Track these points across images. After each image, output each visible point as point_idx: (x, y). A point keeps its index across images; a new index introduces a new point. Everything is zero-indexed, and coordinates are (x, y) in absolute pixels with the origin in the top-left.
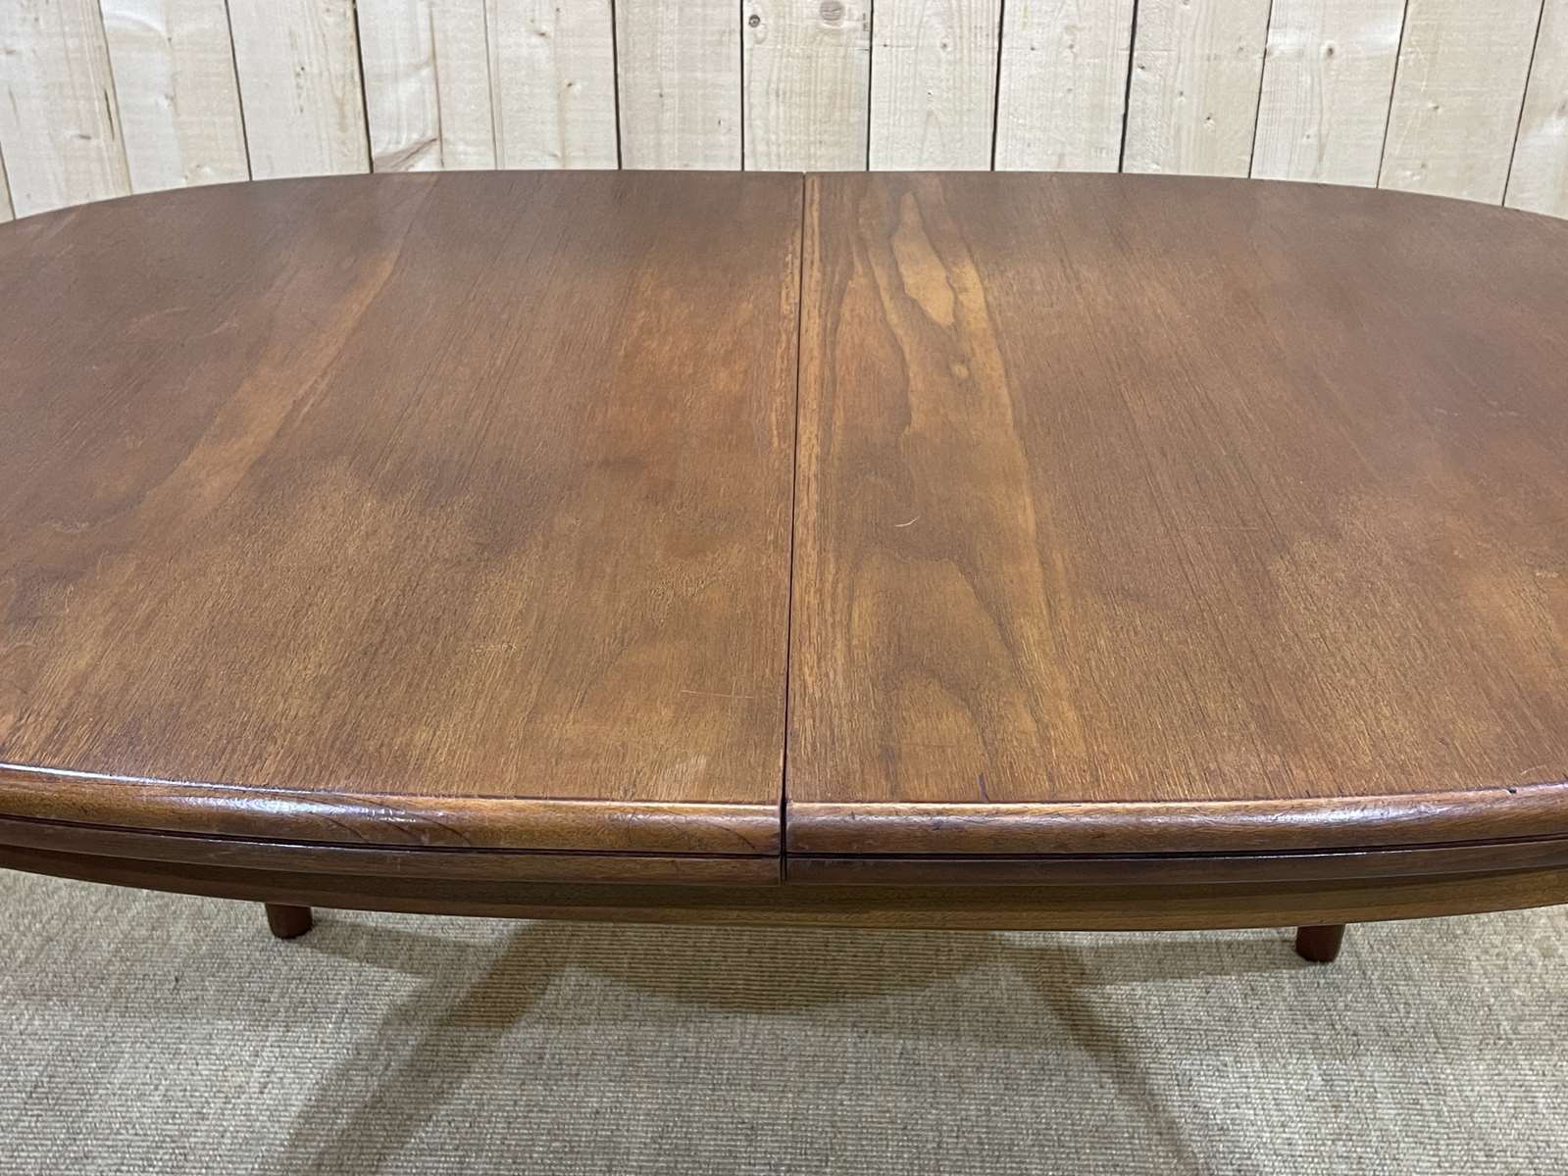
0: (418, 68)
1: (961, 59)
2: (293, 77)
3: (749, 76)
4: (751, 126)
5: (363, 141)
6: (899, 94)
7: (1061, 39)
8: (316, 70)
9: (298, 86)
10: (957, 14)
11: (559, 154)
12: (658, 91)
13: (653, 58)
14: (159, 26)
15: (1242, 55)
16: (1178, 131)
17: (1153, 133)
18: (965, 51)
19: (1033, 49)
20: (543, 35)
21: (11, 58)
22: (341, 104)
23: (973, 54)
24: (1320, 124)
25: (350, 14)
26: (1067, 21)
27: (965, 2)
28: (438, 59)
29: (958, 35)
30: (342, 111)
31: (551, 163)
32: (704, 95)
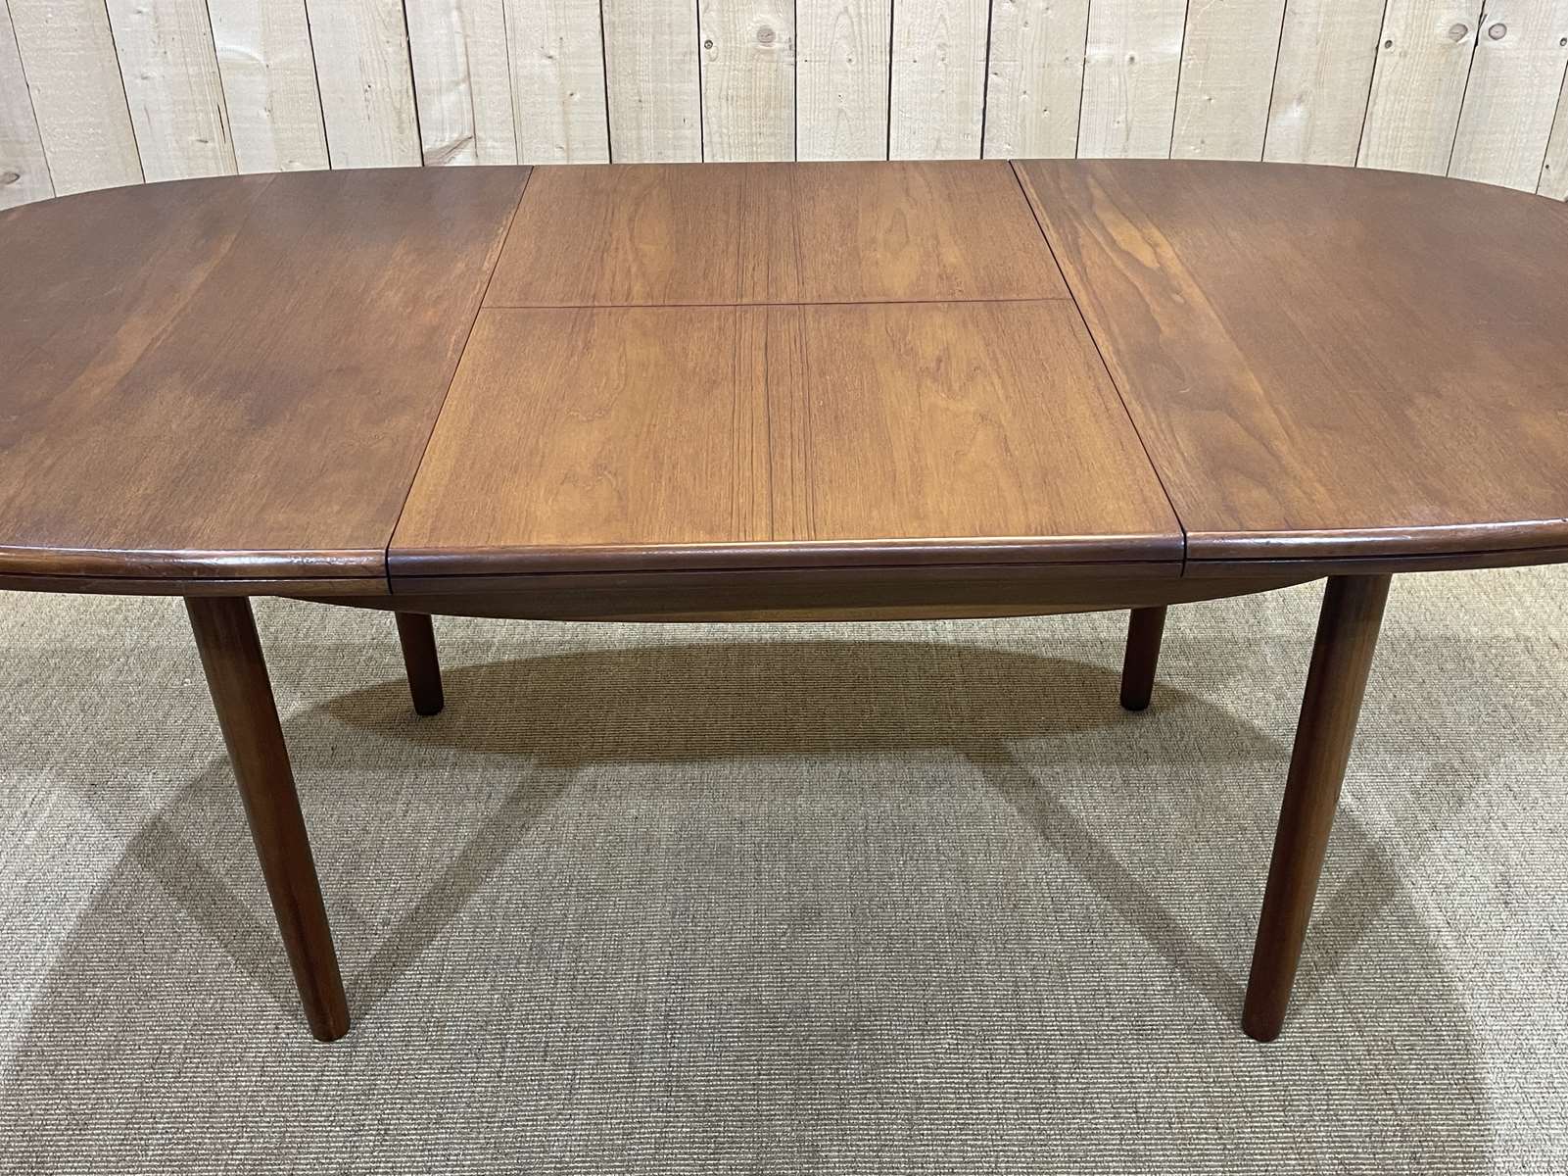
0: (457, 84)
1: (862, 70)
2: (362, 93)
3: (706, 86)
4: (708, 123)
5: (417, 140)
6: (817, 97)
7: (935, 54)
8: (379, 88)
9: (366, 100)
10: (858, 37)
11: (564, 146)
12: (637, 98)
13: (634, 73)
14: (259, 56)
15: (1068, 62)
16: (1023, 120)
17: (1004, 122)
18: (865, 64)
19: (915, 62)
20: (550, 57)
21: (145, 81)
22: (399, 113)
23: (871, 67)
24: (1126, 113)
25: (405, 45)
26: (939, 41)
27: (864, 27)
28: (472, 79)
29: (859, 53)
30: (400, 118)
31: (559, 154)
32: (673, 101)
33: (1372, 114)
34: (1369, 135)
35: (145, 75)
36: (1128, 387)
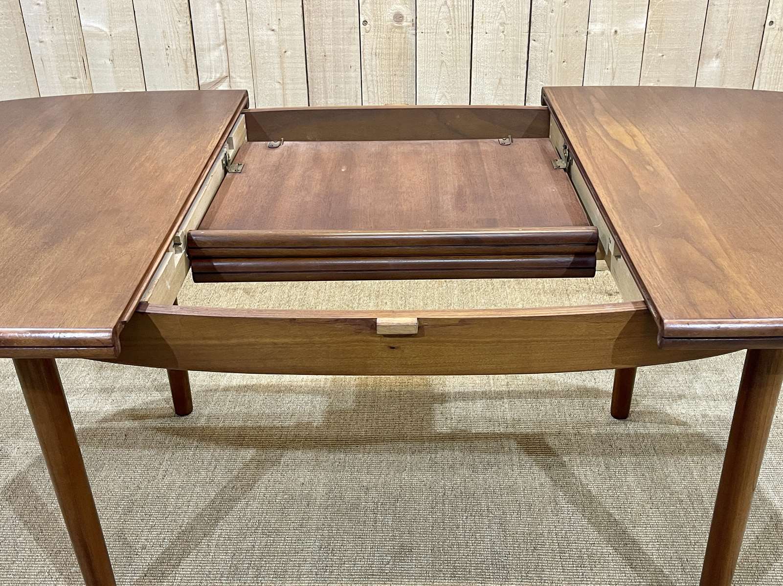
0: (219, 45)
1: (455, 38)
2: (164, 50)
3: (363, 47)
4: (364, 68)
5: (196, 78)
6: (429, 53)
7: (498, 28)
8: (174, 47)
9: (167, 55)
10: (453, 19)
11: (281, 82)
12: (324, 54)
13: (321, 40)
14: (107, 30)
15: (577, 34)
16: (551, 68)
17: (540, 69)
18: (457, 35)
19: (486, 33)
20: (273, 30)
21: (41, 44)
22: (186, 62)
23: (460, 35)
24: (612, 63)
25: (189, 23)
26: (501, 21)
27: (456, 13)
28: (227, 42)
29: (453, 28)
30: (186, 65)
31: (278, 86)
32: (344, 55)
33: (761, 64)
34: (759, 77)
35: (41, 41)
36: (620, 223)
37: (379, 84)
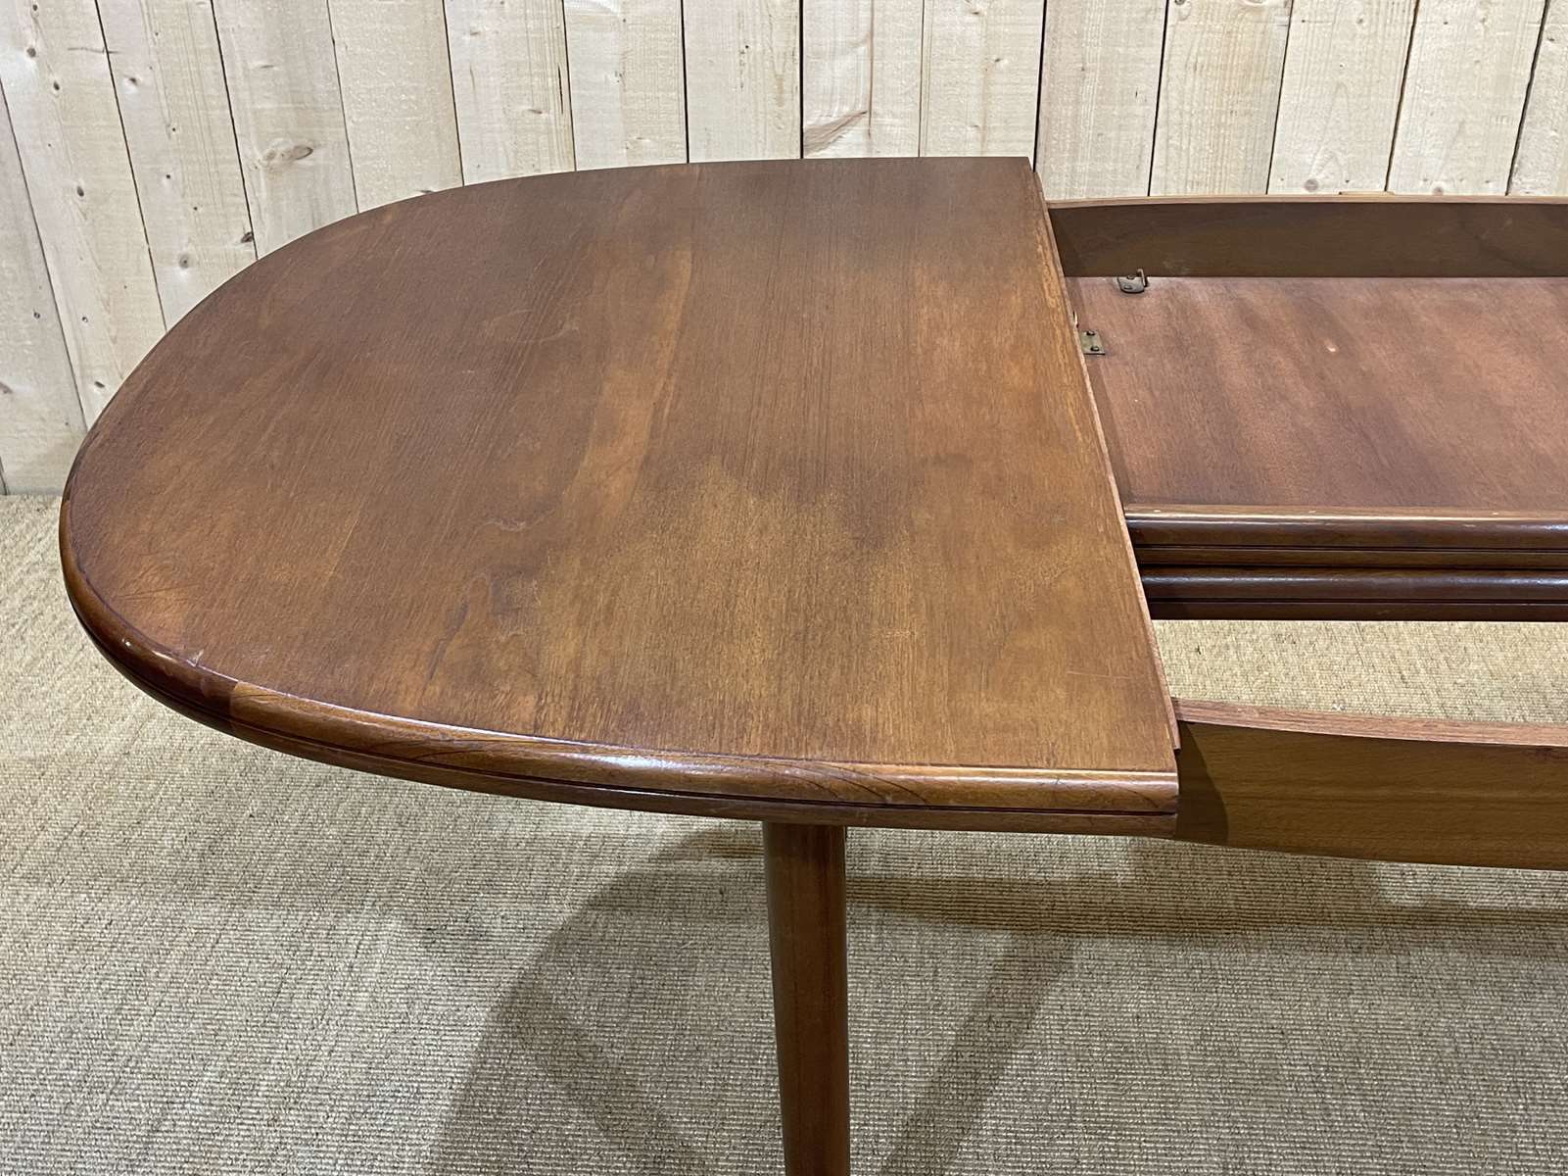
0: (856, 45)
1: (1376, 32)
2: (737, 55)
3: (1170, 51)
4: (1167, 98)
5: (797, 115)
6: (1312, 66)
7: (1474, 12)
8: (759, 48)
9: (742, 64)
11: (980, 125)
12: (1081, 65)
13: (1079, 36)
17: (1555, 101)
18: (1380, 26)
19: (1446, 23)
20: (976, 13)
21: (474, 38)
22: (780, 80)
23: (1388, 27)
28: (875, 39)
29: (1375, 11)
30: (780, 87)
31: (972, 133)
32: (1125, 69)
35: (474, 31)
37: (1193, 131)
